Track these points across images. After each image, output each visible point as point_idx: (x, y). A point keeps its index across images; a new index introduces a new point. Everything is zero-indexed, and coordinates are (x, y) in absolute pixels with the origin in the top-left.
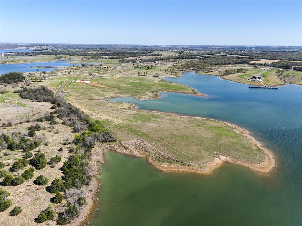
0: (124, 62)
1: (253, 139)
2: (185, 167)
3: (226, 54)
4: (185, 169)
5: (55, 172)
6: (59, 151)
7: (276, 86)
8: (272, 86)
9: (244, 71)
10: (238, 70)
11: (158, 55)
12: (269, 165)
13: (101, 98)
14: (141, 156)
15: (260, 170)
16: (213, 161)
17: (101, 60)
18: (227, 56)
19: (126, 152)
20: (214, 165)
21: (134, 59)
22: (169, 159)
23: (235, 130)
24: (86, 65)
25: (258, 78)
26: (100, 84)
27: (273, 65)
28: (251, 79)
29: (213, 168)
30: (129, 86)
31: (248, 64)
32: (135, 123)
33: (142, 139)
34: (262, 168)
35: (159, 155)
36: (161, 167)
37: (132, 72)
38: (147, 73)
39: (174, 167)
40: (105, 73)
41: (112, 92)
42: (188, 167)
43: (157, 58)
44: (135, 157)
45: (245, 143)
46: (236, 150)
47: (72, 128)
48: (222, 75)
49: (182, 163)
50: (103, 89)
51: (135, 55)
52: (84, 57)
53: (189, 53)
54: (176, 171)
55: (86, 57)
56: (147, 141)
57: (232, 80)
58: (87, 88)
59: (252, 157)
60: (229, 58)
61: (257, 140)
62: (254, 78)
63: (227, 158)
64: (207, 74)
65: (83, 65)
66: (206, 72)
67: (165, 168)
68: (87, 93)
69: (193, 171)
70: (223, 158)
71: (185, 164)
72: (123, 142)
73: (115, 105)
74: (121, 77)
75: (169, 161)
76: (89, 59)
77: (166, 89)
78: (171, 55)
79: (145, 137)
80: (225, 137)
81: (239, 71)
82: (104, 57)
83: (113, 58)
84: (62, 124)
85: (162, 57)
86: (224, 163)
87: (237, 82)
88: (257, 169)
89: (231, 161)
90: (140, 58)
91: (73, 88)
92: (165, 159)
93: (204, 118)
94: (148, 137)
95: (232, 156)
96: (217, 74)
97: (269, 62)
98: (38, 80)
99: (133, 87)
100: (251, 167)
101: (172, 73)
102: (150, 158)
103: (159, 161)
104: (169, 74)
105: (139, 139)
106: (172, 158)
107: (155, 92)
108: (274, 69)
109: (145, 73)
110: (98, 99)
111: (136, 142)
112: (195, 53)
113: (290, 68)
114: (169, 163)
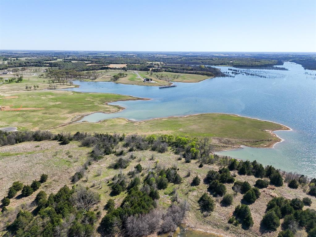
6: (200, 167)
9: (125, 75)
18: (71, 62)
28: (146, 82)
33: (216, 137)
35: (247, 142)
49: (266, 140)
64: (95, 80)
66: (92, 80)
70: (268, 131)
71: (269, 141)
75: (259, 142)
103: (256, 145)
104: (60, 85)
105: (214, 138)
106: (257, 140)
107: (104, 104)
108: (140, 72)
109: (35, 87)
110: (70, 123)
111: (217, 141)
112: (23, 59)
113: (149, 70)
114: (262, 143)
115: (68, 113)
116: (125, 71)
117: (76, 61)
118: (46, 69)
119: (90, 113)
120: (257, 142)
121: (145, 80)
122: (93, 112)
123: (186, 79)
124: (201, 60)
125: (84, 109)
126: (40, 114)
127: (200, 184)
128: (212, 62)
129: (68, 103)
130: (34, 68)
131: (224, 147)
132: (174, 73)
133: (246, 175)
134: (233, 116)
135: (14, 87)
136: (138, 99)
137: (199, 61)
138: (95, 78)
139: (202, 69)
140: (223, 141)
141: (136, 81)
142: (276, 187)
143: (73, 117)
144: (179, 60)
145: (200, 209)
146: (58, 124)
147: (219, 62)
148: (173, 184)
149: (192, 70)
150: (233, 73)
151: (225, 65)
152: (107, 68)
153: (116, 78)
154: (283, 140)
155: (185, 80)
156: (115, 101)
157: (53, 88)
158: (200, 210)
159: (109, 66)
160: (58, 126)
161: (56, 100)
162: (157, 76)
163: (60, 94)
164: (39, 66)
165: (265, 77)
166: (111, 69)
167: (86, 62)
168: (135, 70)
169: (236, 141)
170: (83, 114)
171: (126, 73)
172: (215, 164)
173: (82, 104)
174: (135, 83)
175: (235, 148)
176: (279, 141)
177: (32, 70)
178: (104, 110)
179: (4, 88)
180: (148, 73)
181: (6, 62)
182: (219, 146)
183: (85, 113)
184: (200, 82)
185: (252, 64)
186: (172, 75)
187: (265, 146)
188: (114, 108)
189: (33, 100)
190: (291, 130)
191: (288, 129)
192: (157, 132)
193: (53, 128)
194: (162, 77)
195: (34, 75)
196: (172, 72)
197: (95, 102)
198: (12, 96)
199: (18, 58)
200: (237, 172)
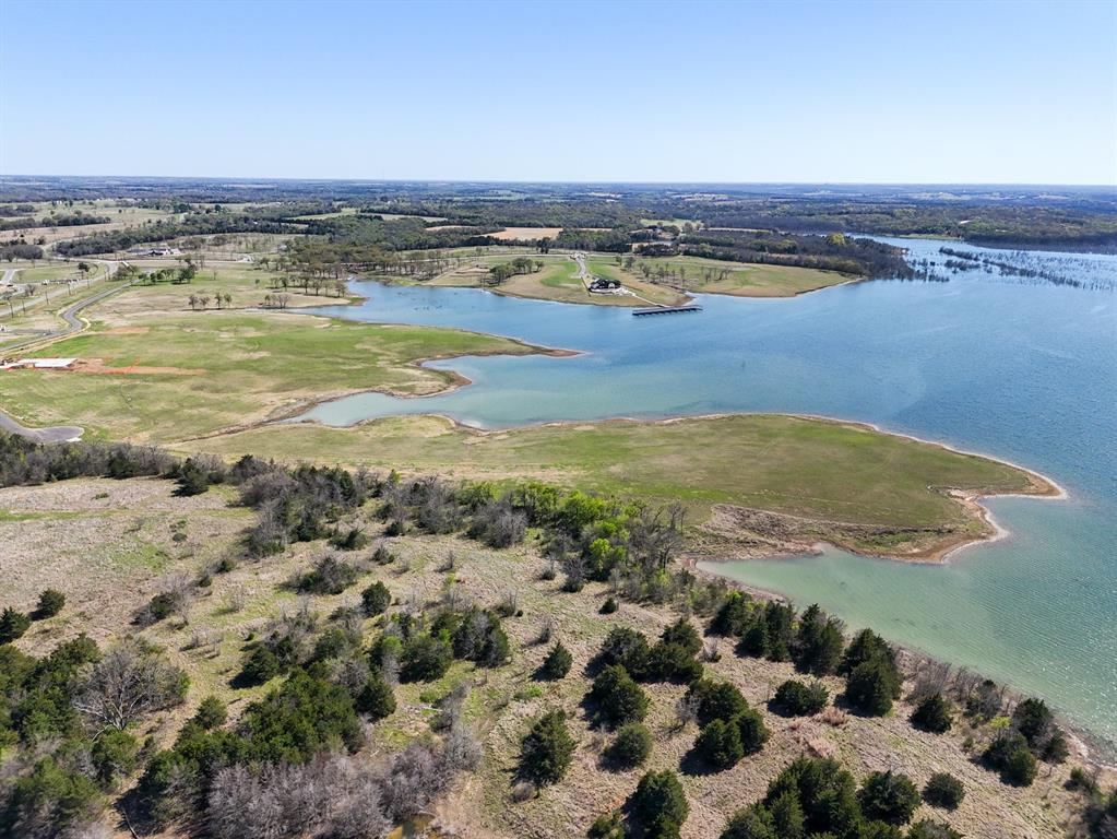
2: (948, 537)
11: (94, 222)
13: (258, 416)
14: (815, 548)
18: (380, 218)
25: (615, 284)
26: (126, 363)
33: (732, 506)
35: (849, 531)
38: (228, 300)
42: (955, 536)
43: (116, 232)
48: (486, 284)
50: (189, 382)
56: (757, 507)
57: (546, 299)
59: (997, 475)
62: (602, 284)
63: (966, 491)
64: (428, 283)
66: (421, 280)
70: (962, 495)
71: (940, 532)
72: (702, 529)
74: (160, 325)
75: (897, 537)
79: (729, 498)
92: (884, 536)
94: (733, 495)
95: (966, 484)
103: (879, 544)
104: (306, 294)
105: (723, 509)
106: (891, 528)
107: (409, 364)
108: (594, 254)
109: (219, 298)
110: (261, 424)
111: (730, 518)
112: (238, 209)
113: (628, 249)
114: (906, 541)
115: (273, 391)
116: (542, 251)
117: (397, 217)
118: (287, 243)
119: (346, 393)
120: (891, 533)
121: (595, 286)
122: (357, 390)
123: (752, 284)
124: (847, 213)
125: (330, 380)
126: (182, 389)
127: (569, 675)
128: (887, 222)
129: (289, 356)
130: (252, 238)
131: (744, 543)
132: (717, 262)
133: (762, 660)
134: (852, 428)
135: (159, 298)
136: (537, 350)
137: (836, 219)
138: (431, 276)
139: (832, 248)
140: (752, 522)
141: (565, 287)
142: (851, 717)
143: (279, 404)
144: (763, 214)
145: (513, 770)
146: (218, 426)
147: (915, 223)
148: (471, 665)
149: (791, 250)
150: (949, 264)
151: (937, 236)
152: (487, 242)
153: (498, 276)
154: (1003, 533)
155: (745, 287)
156: (451, 354)
157: (278, 304)
158: (511, 774)
159: (495, 235)
160: (217, 433)
161: (257, 344)
162: (647, 272)
163: (286, 325)
164: (272, 232)
165: (1076, 284)
166: (499, 242)
167: (430, 220)
168: (582, 247)
169: (803, 525)
170: (320, 395)
171: (540, 261)
172: (667, 607)
173: (332, 363)
174: (556, 296)
175: (788, 550)
176: (984, 538)
177: (243, 246)
178: (395, 385)
179: (125, 301)
180: (619, 260)
181: (181, 217)
182: (727, 540)
183: (327, 393)
184: (799, 295)
185: (1044, 233)
186: (702, 268)
187: (916, 551)
188: (432, 380)
189: (188, 341)
190: (1064, 495)
191: (1051, 491)
192: (524, 474)
193: (195, 437)
194: (662, 274)
195: (245, 260)
196: (712, 256)
197: (380, 358)
198: (133, 326)
199: (222, 206)
200: (735, 644)
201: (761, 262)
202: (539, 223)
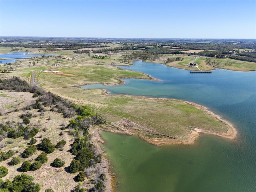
0: (79, 53)
1: (212, 113)
2: (172, 140)
3: (161, 45)
4: (173, 142)
5: (66, 154)
6: (59, 135)
7: (209, 70)
8: (206, 71)
9: (181, 59)
10: (176, 58)
11: (106, 47)
12: (233, 132)
13: (73, 85)
14: (132, 134)
15: (228, 137)
16: (191, 133)
17: (56, 51)
18: (162, 47)
19: (118, 132)
20: (193, 136)
21: (87, 50)
22: (157, 135)
23: (196, 107)
24: (46, 56)
25: (195, 64)
26: (67, 73)
27: (201, 54)
28: (189, 66)
29: (194, 138)
30: (93, 74)
31: (182, 53)
32: (115, 106)
33: (127, 119)
34: (229, 135)
35: (147, 131)
36: (153, 141)
37: (90, 61)
38: (104, 63)
39: (164, 141)
40: (66, 63)
41: (80, 80)
42: (174, 140)
43: (106, 49)
44: (127, 135)
45: (208, 116)
46: (205, 123)
47: (62, 114)
48: (165, 63)
49: (168, 137)
50: (72, 78)
51: (86, 46)
52: (40, 49)
53: (132, 44)
54: (167, 144)
55: (42, 49)
56: (133, 121)
57: (174, 67)
58: (57, 77)
59: (219, 127)
60: (165, 49)
61: (215, 114)
62: (191, 64)
63: (201, 130)
64: (153, 62)
65: (43, 57)
66: (151, 61)
67: (157, 142)
68: (59, 82)
69: (180, 143)
70: (198, 130)
71: (172, 138)
72: (112, 123)
73: (90, 91)
74: (83, 67)
75: (157, 136)
76: (46, 50)
77: (126, 75)
78: (117, 47)
79: (130, 118)
80: (192, 113)
81: (178, 59)
82: (59, 49)
83: (67, 50)
84: (51, 111)
85: (110, 48)
86: (200, 134)
87: (179, 68)
88: (226, 137)
89: (205, 132)
90: (92, 49)
91: (44, 78)
92: (154, 135)
93: (168, 99)
94: (132, 117)
95: (203, 128)
96: (161, 62)
97: (197, 51)
98: (6, 71)
99: (97, 75)
100: (221, 136)
101: (125, 62)
102: (141, 135)
103: (149, 136)
105: (125, 120)
106: (159, 134)
108: (203, 57)
111: (123, 122)
112: (136, 45)
113: (213, 56)
114: (158, 138)
116: (188, 56)
117: (166, 47)
123: (239, 67)
133: (71, 153)
135: (94, 62)
138: (154, 60)
140: (127, 124)
142: (64, 171)
143: (80, 84)
146: (64, 86)
157: (113, 64)
160: (61, 87)
169: (138, 128)
170: (90, 83)
171: (183, 57)
173: (103, 77)
178: (107, 83)
180: (207, 59)
182: (114, 127)
184: (250, 71)
188: (116, 82)
198: (79, 67)
201: (252, 61)
202: (201, 49)
